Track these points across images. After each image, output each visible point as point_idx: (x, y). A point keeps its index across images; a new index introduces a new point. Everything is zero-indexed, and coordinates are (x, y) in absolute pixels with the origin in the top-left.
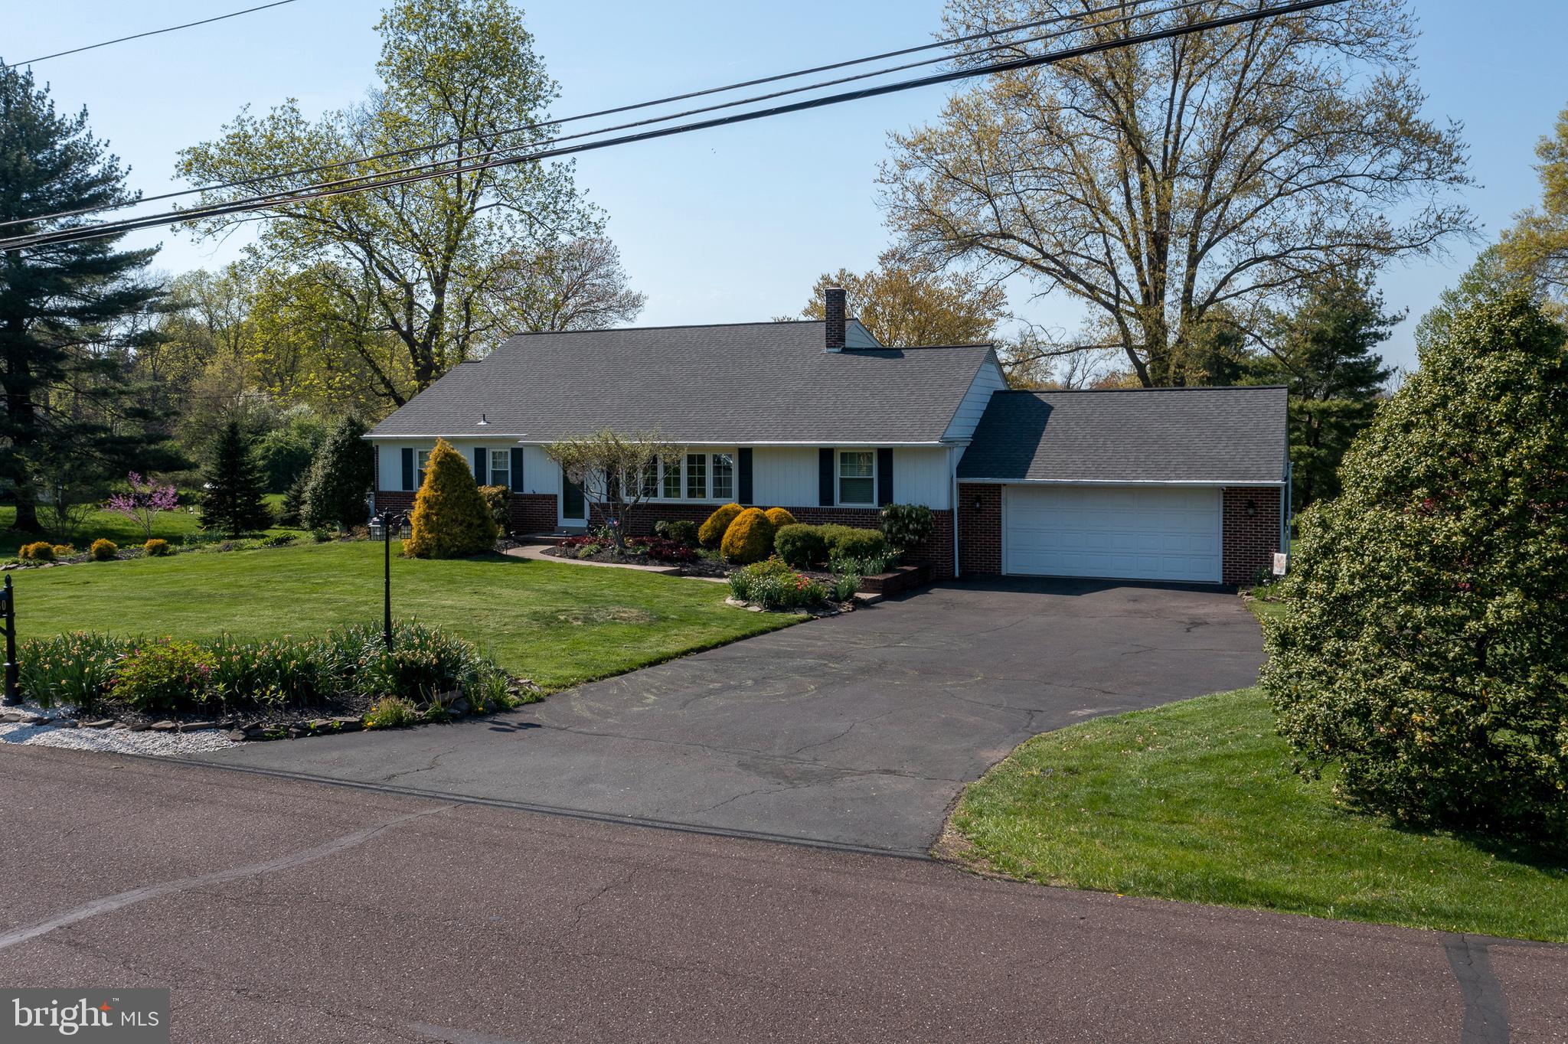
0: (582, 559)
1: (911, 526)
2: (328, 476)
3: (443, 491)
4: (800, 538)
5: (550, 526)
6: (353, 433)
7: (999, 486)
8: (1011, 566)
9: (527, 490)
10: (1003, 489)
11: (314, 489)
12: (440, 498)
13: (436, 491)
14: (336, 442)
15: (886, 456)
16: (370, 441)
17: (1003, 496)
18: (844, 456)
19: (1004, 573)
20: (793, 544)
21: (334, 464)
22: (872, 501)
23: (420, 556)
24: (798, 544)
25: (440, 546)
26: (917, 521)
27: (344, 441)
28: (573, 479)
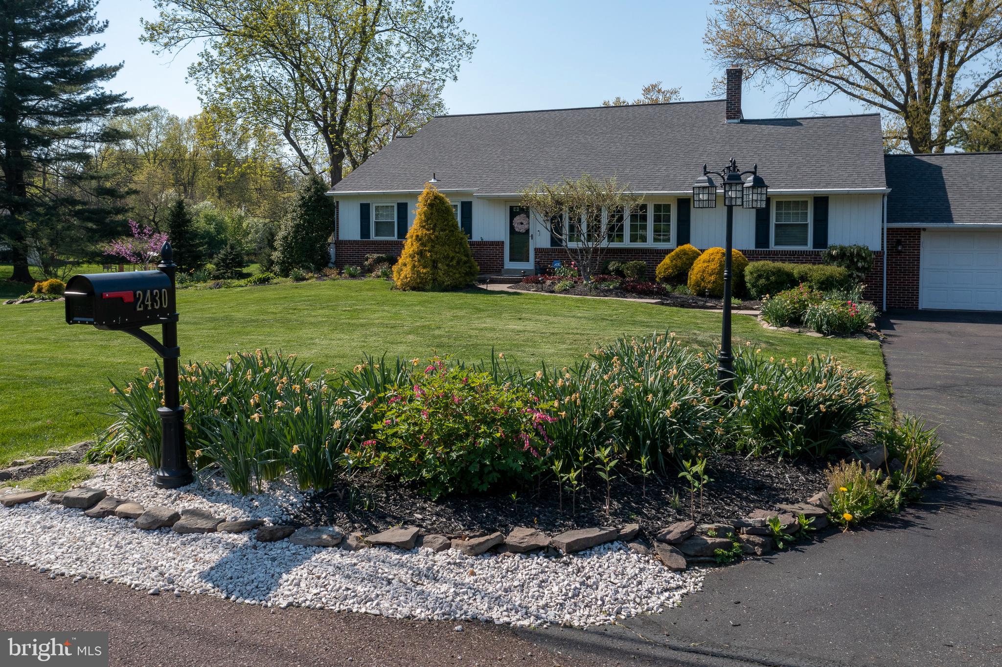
0: (560, 293)
1: (860, 265)
2: (297, 226)
3: (434, 229)
4: (774, 274)
5: (499, 269)
6: (317, 190)
7: (918, 230)
8: (925, 303)
9: (476, 237)
10: (923, 234)
11: (285, 238)
12: (433, 237)
13: (428, 230)
14: (303, 198)
15: (821, 203)
16: (332, 197)
17: (922, 240)
18: (779, 204)
19: (920, 308)
20: (768, 279)
21: (301, 217)
22: (806, 244)
23: (414, 289)
24: (773, 278)
25: (434, 280)
26: (864, 259)
27: (310, 198)
28: (519, 228)
